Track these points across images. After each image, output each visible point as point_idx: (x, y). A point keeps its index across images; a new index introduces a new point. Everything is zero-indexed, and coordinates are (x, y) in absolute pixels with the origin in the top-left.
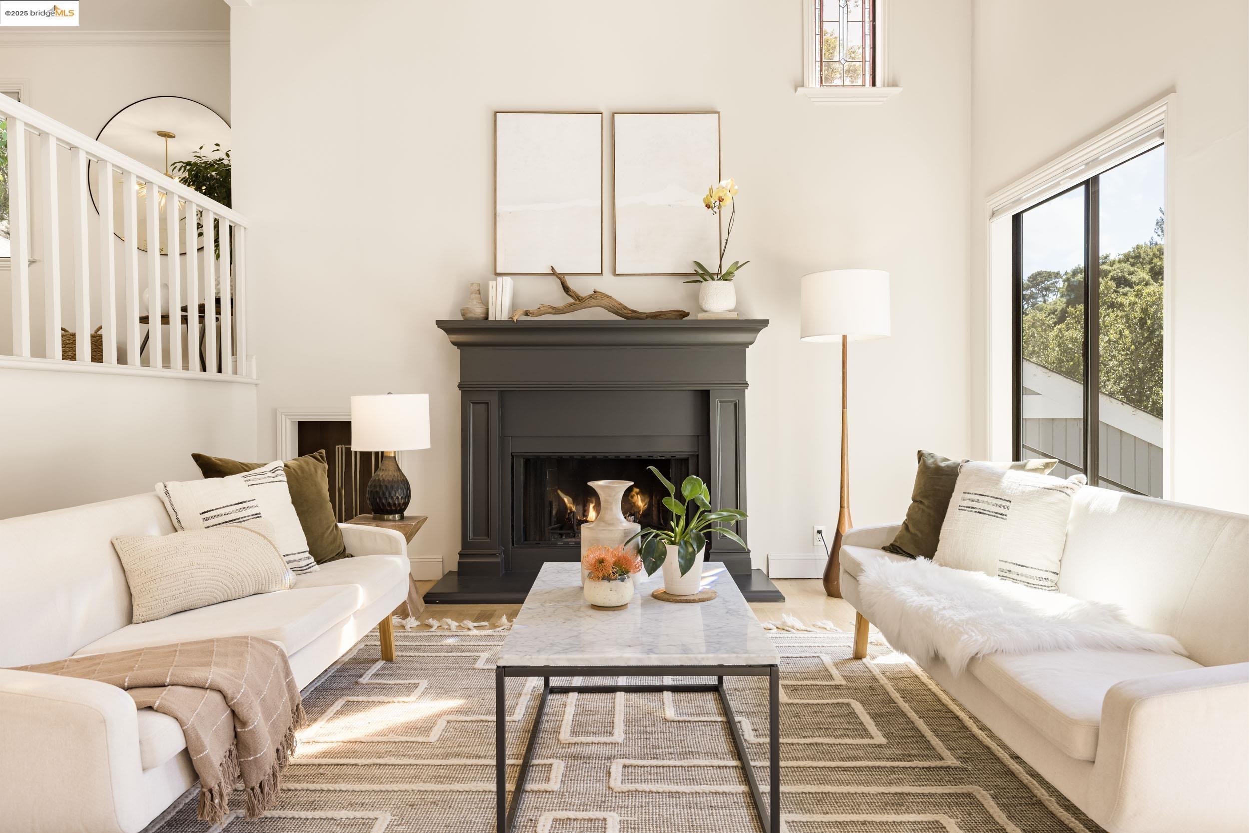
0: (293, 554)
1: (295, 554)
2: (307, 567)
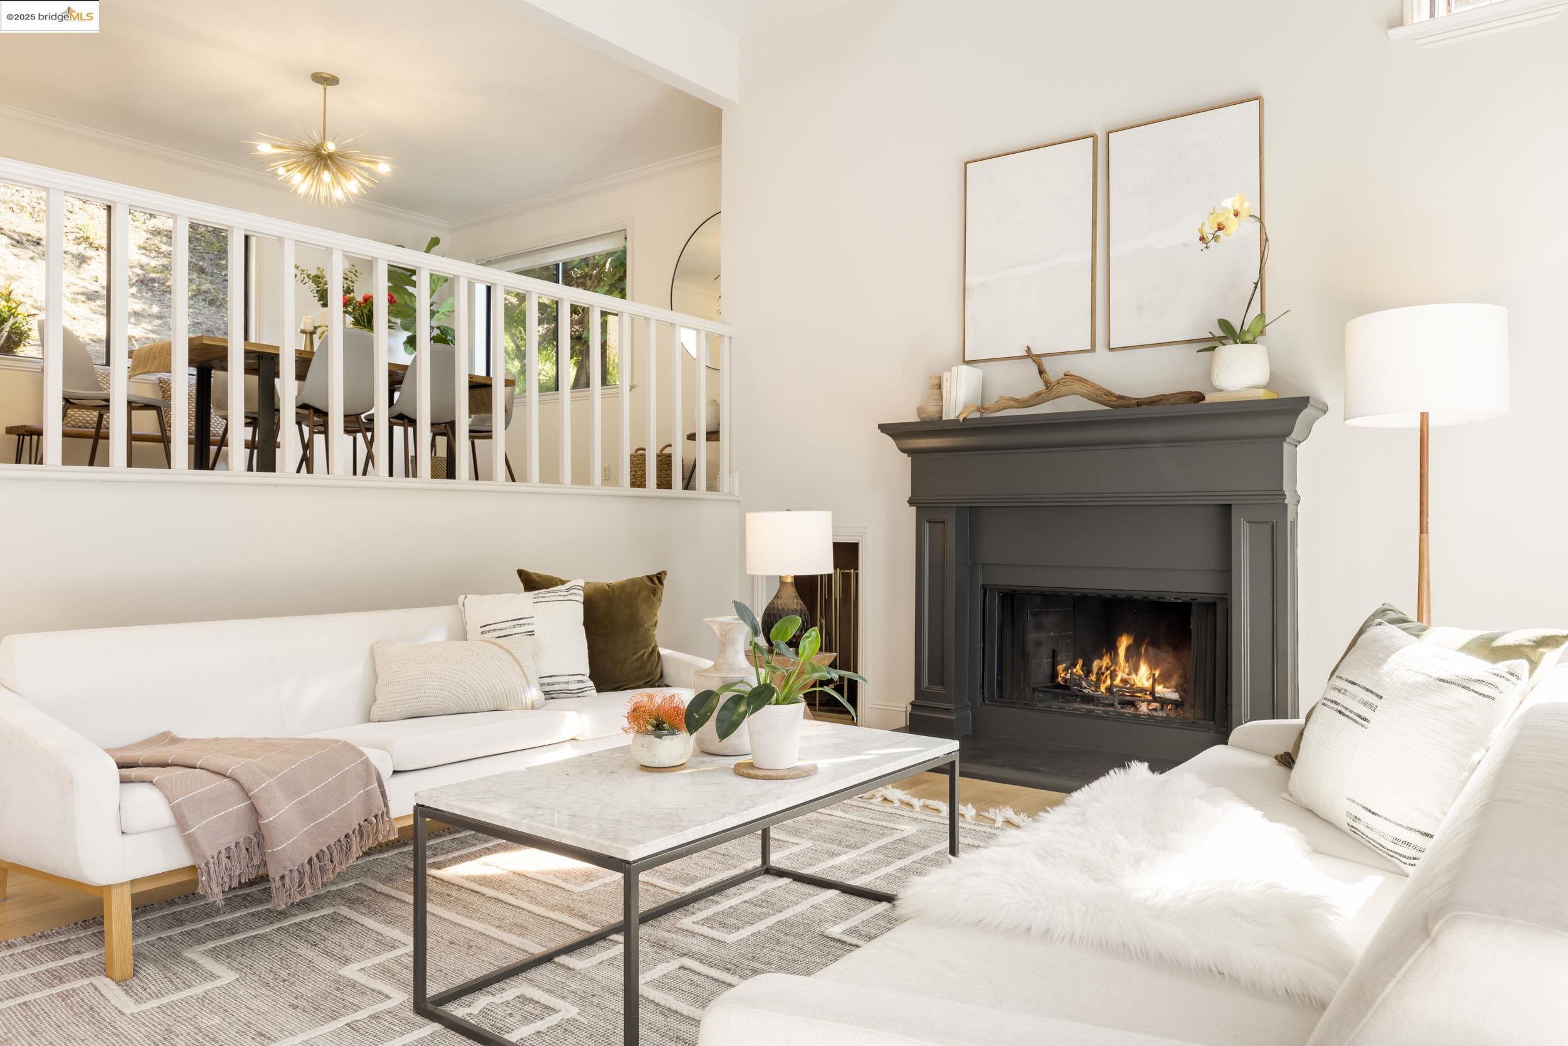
0: (561, 676)
1: (564, 675)
2: (580, 691)
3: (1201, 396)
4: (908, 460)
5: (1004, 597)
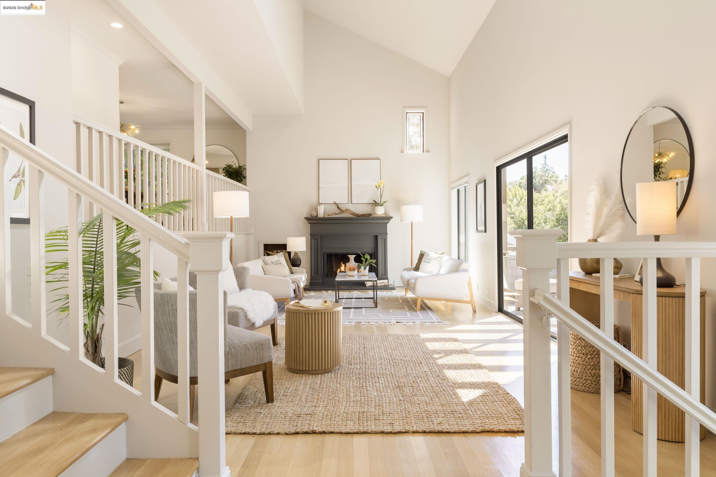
3: (372, 215)
4: (309, 225)
5: (328, 255)
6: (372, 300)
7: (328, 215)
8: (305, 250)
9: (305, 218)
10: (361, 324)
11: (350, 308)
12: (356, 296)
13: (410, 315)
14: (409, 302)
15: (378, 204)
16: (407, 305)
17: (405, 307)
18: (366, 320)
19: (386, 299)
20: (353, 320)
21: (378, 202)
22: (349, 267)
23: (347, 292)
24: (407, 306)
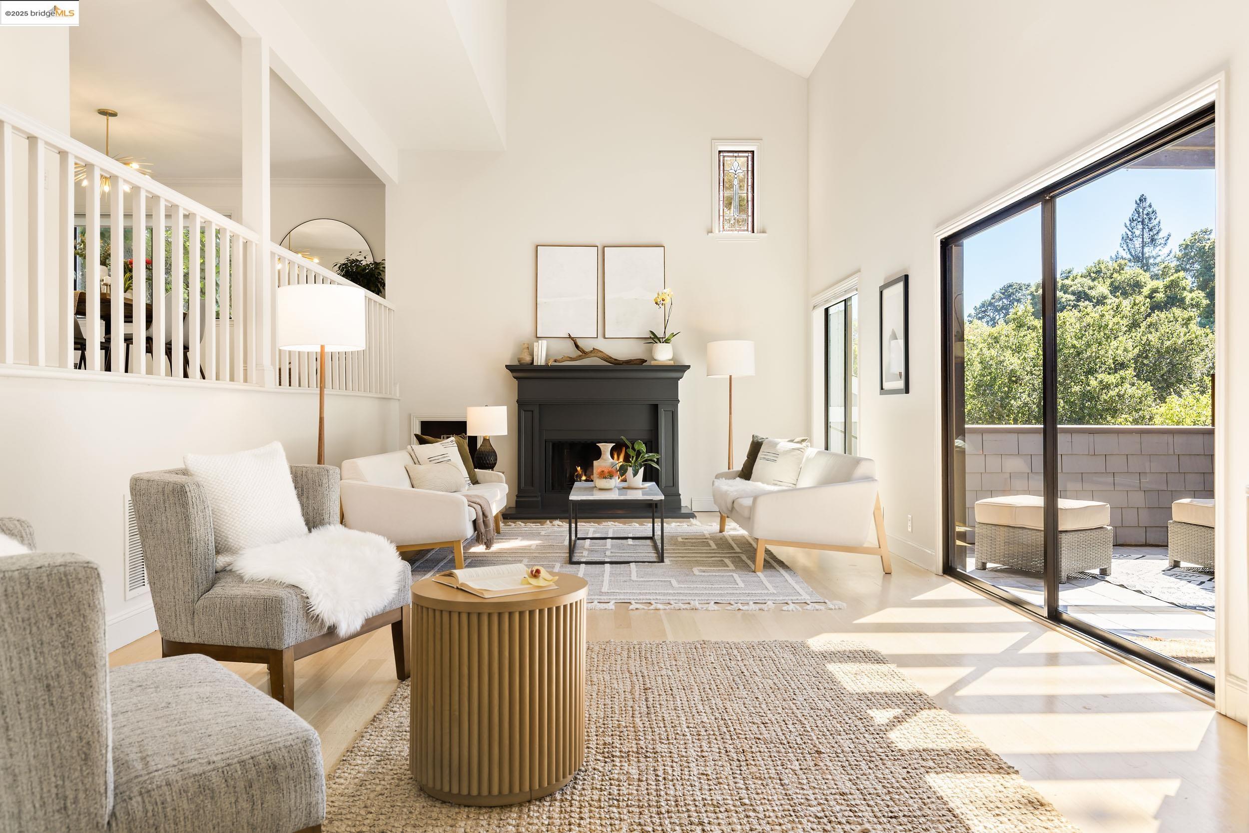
3: (646, 361)
4: (516, 382)
5: (554, 445)
6: (648, 542)
7: (555, 361)
8: (505, 433)
9: (507, 366)
10: (631, 607)
11: (603, 563)
12: (614, 533)
13: (744, 581)
14: (733, 548)
15: (659, 339)
16: (728, 555)
17: (727, 561)
18: (641, 597)
19: (680, 539)
20: (612, 597)
21: (660, 334)
22: (599, 470)
23: (592, 524)
24: (729, 557)
